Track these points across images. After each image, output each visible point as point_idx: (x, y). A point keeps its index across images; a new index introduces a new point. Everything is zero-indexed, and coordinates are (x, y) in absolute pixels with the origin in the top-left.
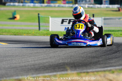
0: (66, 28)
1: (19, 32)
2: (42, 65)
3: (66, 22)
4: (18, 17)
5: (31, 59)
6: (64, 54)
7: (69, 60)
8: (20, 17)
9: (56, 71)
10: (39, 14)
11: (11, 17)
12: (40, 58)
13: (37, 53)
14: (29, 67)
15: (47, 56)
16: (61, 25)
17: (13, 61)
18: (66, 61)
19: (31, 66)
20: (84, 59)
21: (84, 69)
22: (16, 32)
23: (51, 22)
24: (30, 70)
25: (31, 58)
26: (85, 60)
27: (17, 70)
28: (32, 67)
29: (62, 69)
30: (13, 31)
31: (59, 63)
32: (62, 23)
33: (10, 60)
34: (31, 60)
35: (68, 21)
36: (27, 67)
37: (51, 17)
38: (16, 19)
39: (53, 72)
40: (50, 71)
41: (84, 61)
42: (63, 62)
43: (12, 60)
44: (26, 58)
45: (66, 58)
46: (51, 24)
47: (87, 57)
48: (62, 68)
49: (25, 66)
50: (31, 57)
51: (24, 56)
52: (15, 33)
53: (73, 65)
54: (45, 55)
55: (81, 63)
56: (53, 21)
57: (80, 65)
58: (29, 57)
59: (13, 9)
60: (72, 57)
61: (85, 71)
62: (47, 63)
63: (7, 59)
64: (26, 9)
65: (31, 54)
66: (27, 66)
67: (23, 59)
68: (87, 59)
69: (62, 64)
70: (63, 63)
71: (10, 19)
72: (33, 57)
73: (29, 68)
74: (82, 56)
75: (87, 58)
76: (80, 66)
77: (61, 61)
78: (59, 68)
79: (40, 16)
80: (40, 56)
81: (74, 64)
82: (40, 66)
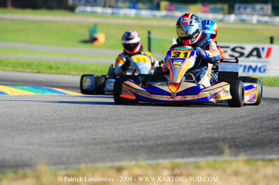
2: (162, 141)
4: (101, 37)
5: (138, 127)
6: (210, 120)
7: (222, 133)
8: (107, 39)
9: (194, 155)
10: (149, 33)
11: (87, 37)
12: (158, 126)
13: (150, 114)
14: (135, 144)
15: (173, 122)
17: (99, 129)
18: (216, 135)
19: (138, 141)
20: (255, 132)
21: (257, 153)
22: (99, 70)
24: (137, 149)
25: (137, 125)
26: (257, 134)
27: (108, 148)
28: (142, 143)
29: (207, 151)
30: (92, 68)
31: (201, 137)
33: (90, 127)
34: (137, 129)
36: (130, 144)
38: (96, 44)
39: (188, 156)
40: (180, 154)
41: (257, 136)
42: (208, 135)
43: (96, 127)
44: (127, 124)
45: (214, 128)
47: (261, 127)
48: (208, 148)
49: (126, 141)
50: (137, 122)
51: (121, 119)
53: (232, 144)
54: (167, 121)
55: (249, 141)
57: (249, 144)
58: (134, 122)
59: (91, 20)
60: (228, 127)
61: (259, 157)
62: (173, 138)
63: (86, 125)
64: (120, 21)
65: (137, 116)
66: (130, 141)
67: (120, 126)
68: (262, 132)
69: (206, 140)
70: (209, 138)
71: (85, 42)
72: (142, 124)
73: (134, 146)
74: (252, 125)
75: (261, 129)
76: (247, 146)
77: (204, 135)
78: (201, 149)
80: (156, 122)
81: (234, 142)
82: (159, 142)
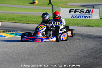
0: (72, 16)
1: (39, 21)
3: (73, 11)
16: (69, 14)
23: (62, 12)
32: (70, 12)
35: (74, 11)
37: (62, 8)
46: (62, 13)
52: (36, 22)
56: (63, 11)
79: (53, 7)
